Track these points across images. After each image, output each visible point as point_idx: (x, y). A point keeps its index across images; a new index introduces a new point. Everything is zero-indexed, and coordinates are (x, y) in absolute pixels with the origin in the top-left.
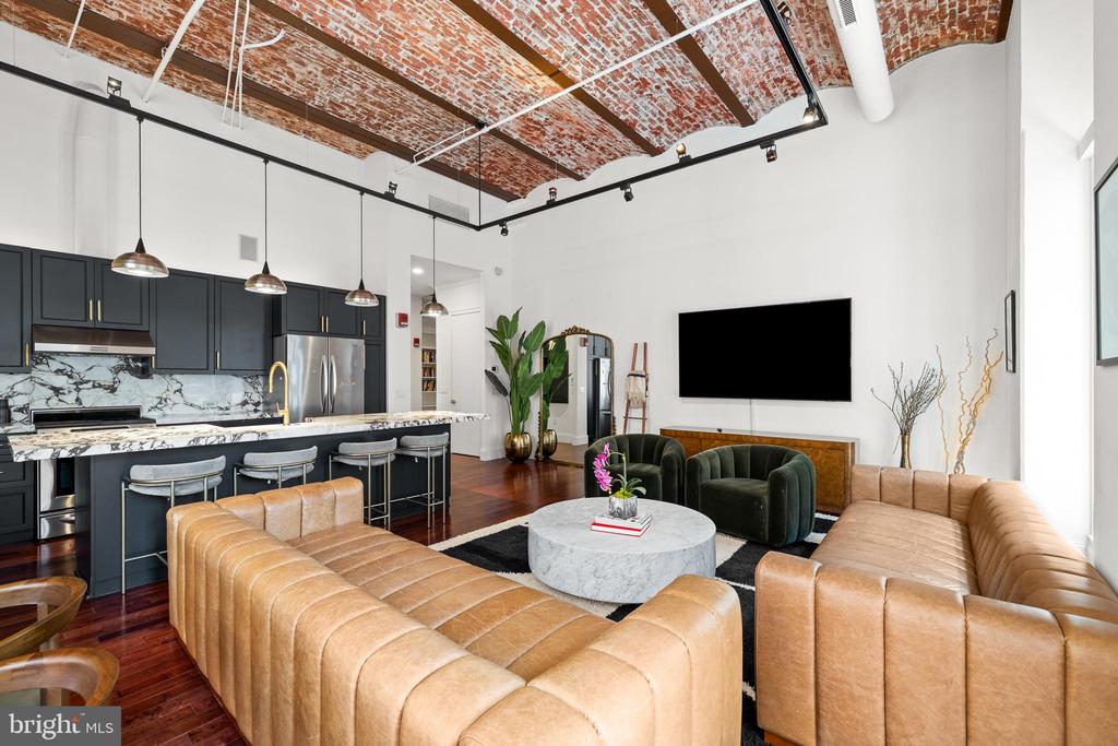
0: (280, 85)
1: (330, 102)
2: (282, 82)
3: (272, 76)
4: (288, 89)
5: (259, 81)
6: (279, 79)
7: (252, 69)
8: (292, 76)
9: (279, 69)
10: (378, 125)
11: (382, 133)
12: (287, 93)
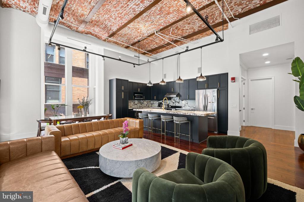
0: (189, 33)
1: (198, 27)
2: (188, 32)
3: (186, 33)
4: (190, 32)
5: (186, 35)
6: (187, 32)
7: (182, 34)
8: (187, 30)
9: (185, 31)
10: (213, 21)
11: (217, 22)
12: (191, 33)
